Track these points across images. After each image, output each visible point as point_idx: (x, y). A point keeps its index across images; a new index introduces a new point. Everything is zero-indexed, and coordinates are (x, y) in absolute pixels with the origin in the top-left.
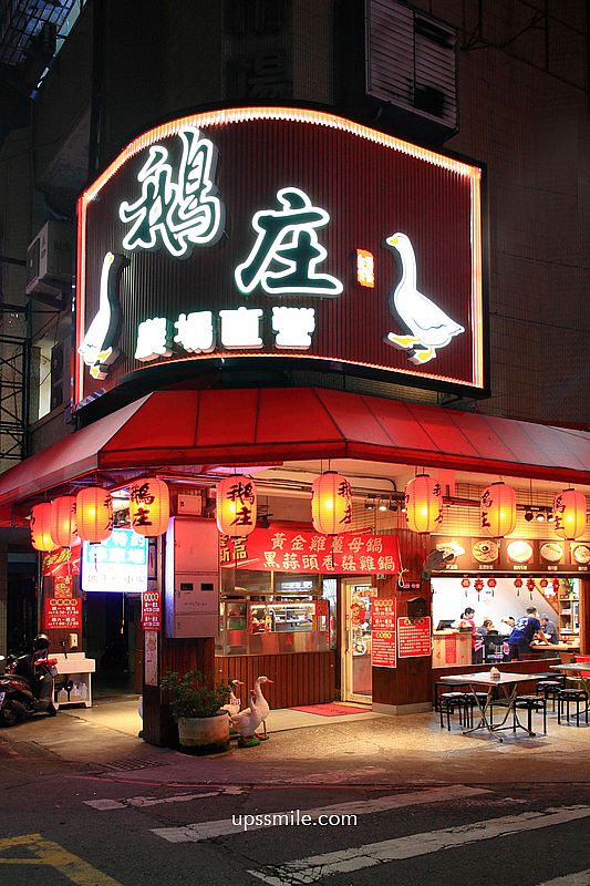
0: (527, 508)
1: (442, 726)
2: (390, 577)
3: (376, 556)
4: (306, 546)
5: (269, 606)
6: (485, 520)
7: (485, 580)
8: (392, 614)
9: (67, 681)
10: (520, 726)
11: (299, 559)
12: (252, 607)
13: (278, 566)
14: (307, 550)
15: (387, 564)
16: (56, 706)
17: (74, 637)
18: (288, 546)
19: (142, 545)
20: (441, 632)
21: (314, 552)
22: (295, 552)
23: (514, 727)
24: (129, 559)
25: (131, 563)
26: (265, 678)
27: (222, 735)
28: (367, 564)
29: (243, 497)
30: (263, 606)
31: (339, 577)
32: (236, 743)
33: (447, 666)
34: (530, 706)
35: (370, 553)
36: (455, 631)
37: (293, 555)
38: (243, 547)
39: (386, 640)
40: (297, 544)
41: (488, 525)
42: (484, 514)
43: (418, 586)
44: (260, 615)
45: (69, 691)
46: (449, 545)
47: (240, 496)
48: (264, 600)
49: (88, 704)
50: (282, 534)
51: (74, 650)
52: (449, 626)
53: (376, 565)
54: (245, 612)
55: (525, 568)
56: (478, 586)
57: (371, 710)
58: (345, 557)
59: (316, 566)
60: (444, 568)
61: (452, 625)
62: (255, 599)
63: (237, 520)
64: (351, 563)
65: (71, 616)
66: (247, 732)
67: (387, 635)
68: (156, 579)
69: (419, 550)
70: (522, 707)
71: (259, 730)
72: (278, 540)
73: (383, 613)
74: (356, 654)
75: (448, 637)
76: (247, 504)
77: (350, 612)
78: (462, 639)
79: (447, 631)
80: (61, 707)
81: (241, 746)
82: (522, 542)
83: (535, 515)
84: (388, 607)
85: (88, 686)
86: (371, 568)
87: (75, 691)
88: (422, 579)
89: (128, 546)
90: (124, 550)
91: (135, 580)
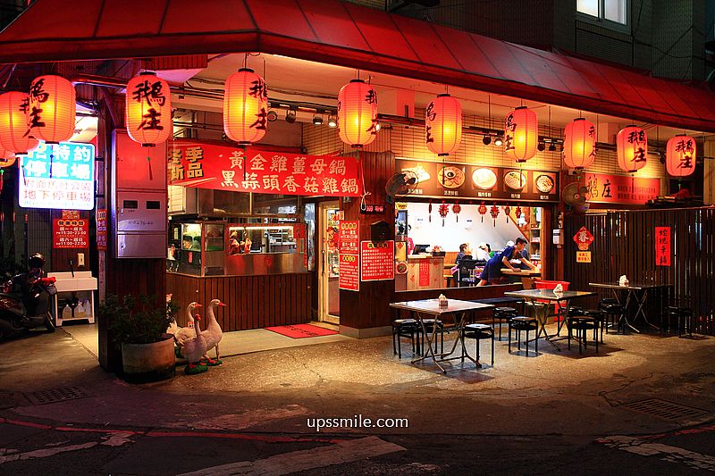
0: (485, 131)
1: (395, 353)
2: (354, 199)
3: (339, 178)
4: (267, 165)
5: (248, 228)
6: (429, 135)
7: (450, 207)
8: (356, 237)
9: (72, 298)
10: (467, 356)
11: (259, 179)
12: (231, 229)
13: (236, 185)
14: (267, 170)
15: (350, 187)
16: (59, 322)
17: (81, 256)
18: (247, 166)
19: (88, 159)
20: (416, 256)
21: (274, 173)
22: (255, 172)
23: (463, 357)
24: (72, 174)
25: (75, 178)
26: (218, 301)
27: (163, 362)
28: (330, 187)
29: (150, 97)
30: (242, 228)
31: (317, 202)
32: (183, 369)
33: (420, 289)
34: (478, 335)
35: (334, 176)
36: (429, 255)
37: (253, 175)
38: (198, 165)
39: (351, 263)
40: (257, 163)
41: (432, 140)
42: (429, 129)
43: (381, 210)
44: (240, 236)
45: (73, 308)
46: (414, 169)
47: (146, 95)
48: (243, 222)
49: (92, 320)
50: (241, 153)
51: (81, 269)
52: (424, 251)
53: (339, 187)
54: (222, 235)
55: (489, 195)
56: (443, 212)
57: (338, 333)
58: (308, 179)
59: (277, 187)
60: (406, 192)
61: (427, 249)
62: (234, 221)
63: (144, 123)
64: (314, 184)
65: (79, 236)
66: (192, 358)
67: (351, 259)
68: (103, 196)
69: (383, 174)
70: (470, 336)
71: (211, 354)
72: (237, 159)
73: (348, 236)
74: (333, 276)
75: (421, 261)
76: (155, 106)
77: (327, 236)
78: (435, 263)
79: (422, 255)
80: (65, 323)
81: (187, 373)
82: (486, 170)
83: (493, 139)
84: (351, 231)
85: (91, 303)
86: (335, 190)
87: (80, 308)
88: (386, 203)
89: (71, 161)
90: (67, 165)
91: (79, 196)
